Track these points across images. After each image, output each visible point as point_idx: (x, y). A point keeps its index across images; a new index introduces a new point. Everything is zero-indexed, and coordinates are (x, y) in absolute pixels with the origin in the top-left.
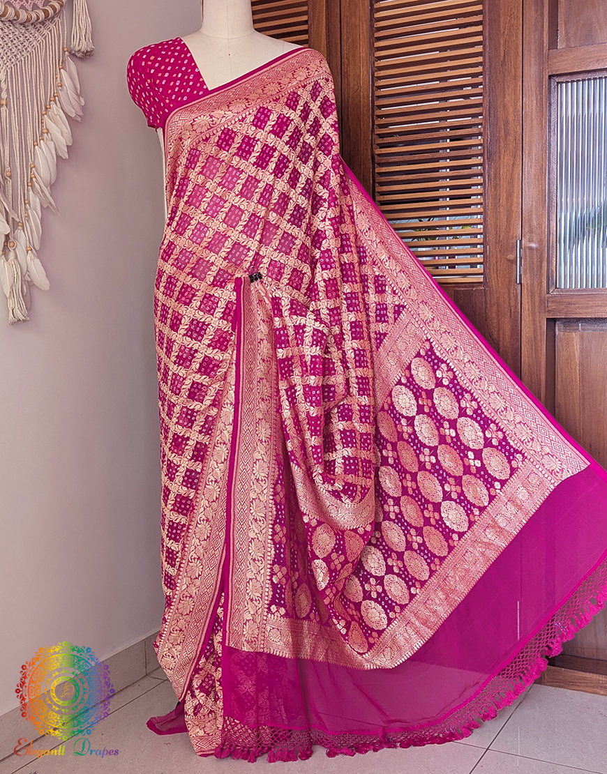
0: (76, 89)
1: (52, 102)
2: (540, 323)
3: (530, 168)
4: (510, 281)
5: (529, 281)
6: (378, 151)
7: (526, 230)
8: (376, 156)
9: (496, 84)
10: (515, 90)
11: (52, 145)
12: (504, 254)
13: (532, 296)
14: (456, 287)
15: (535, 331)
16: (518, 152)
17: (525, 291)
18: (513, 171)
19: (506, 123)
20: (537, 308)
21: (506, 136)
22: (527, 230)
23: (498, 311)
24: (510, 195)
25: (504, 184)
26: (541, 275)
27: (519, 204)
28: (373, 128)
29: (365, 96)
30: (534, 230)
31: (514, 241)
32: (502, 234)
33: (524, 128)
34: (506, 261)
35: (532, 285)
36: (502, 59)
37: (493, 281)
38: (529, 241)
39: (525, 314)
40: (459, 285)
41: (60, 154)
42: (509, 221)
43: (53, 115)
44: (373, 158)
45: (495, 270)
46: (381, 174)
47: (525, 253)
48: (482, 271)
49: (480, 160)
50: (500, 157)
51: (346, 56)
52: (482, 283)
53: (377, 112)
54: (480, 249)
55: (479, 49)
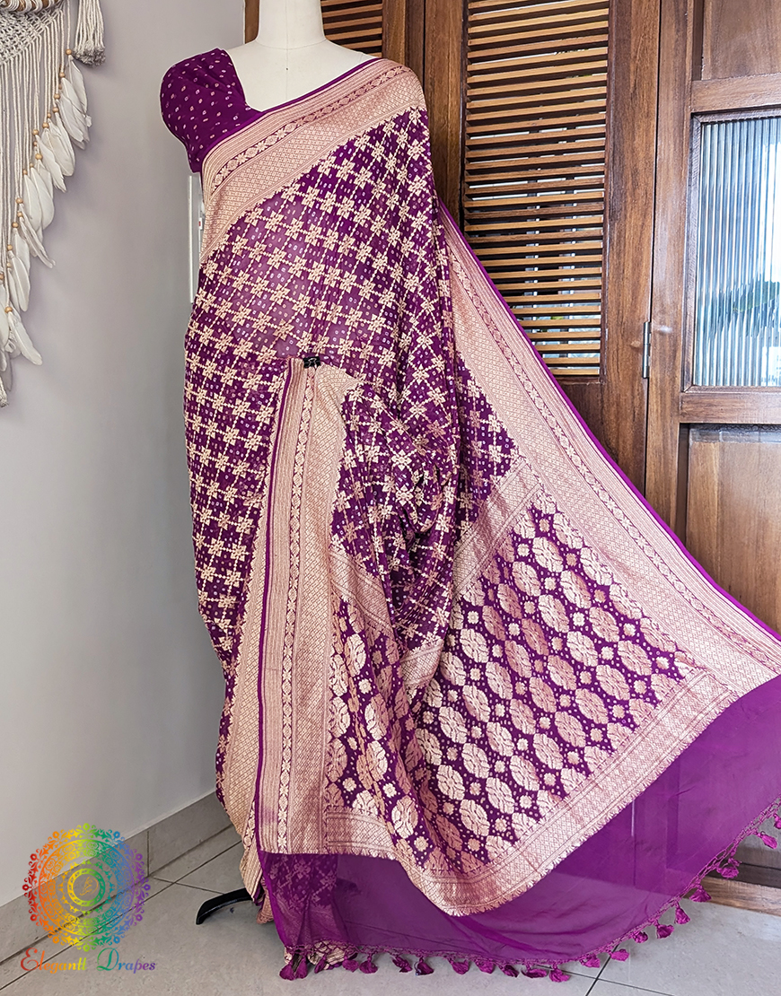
2: (671, 429)
3: (664, 231)
4: (634, 375)
5: (659, 376)
6: (468, 204)
7: (657, 309)
8: (466, 211)
9: (623, 122)
10: (647, 131)
12: (627, 340)
13: (662, 394)
14: (565, 380)
15: (665, 439)
16: (649, 209)
17: (653, 388)
18: (641, 234)
19: (635, 172)
20: (668, 411)
21: (634, 189)
23: (618, 412)
24: (637, 264)
25: (630, 250)
26: (674, 368)
27: (648, 276)
28: (462, 174)
29: (454, 132)
30: (666, 310)
31: (641, 323)
32: (626, 314)
33: (658, 179)
34: (630, 349)
35: (662, 380)
36: (631, 91)
37: (613, 375)
38: (660, 323)
39: (652, 417)
40: (572, 378)
42: (635, 297)
44: (462, 212)
45: (615, 360)
47: (655, 339)
48: (599, 362)
49: (599, 219)
50: (625, 216)
51: (430, 81)
52: (598, 376)
53: (470, 154)
54: (596, 332)
55: (603, 77)
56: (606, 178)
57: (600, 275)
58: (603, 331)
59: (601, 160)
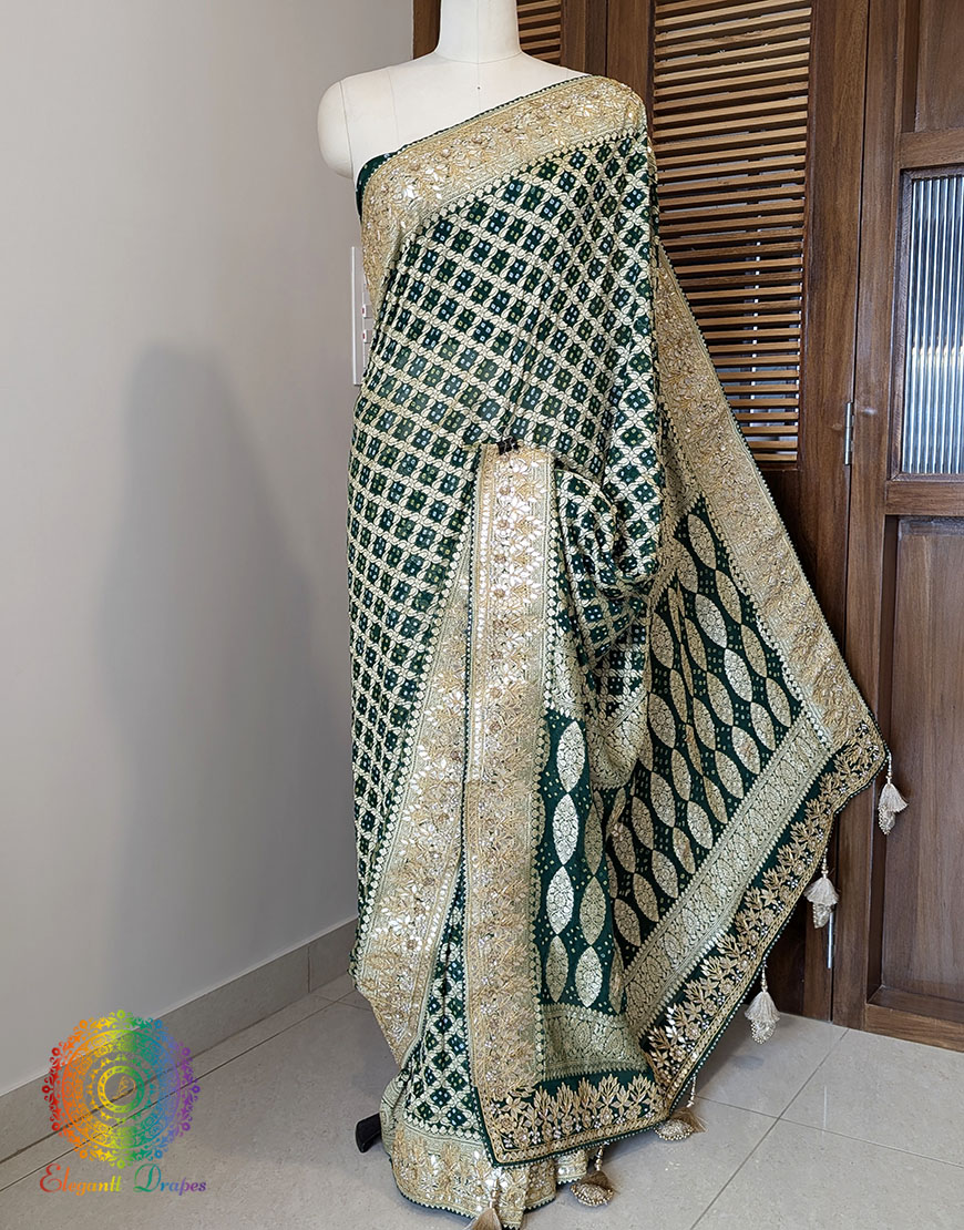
2: (876, 521)
3: (869, 302)
4: (835, 461)
5: (862, 462)
7: (859, 389)
9: (824, 180)
10: (852, 189)
13: (867, 483)
15: (868, 533)
16: (853, 277)
17: (856, 476)
18: (844, 304)
19: (838, 237)
20: (872, 501)
21: (836, 255)
22: (861, 389)
24: (839, 338)
25: (831, 322)
26: (880, 453)
27: (851, 351)
30: (871, 390)
32: (827, 394)
33: (863, 244)
34: (831, 432)
36: (833, 145)
37: (812, 461)
39: (855, 507)
40: (766, 465)
42: (836, 375)
45: (815, 444)
48: (796, 446)
49: (797, 288)
50: (826, 284)
52: (794, 462)
54: (794, 414)
55: (801, 130)
56: (805, 244)
57: (797, 350)
58: (801, 413)
59: (800, 224)
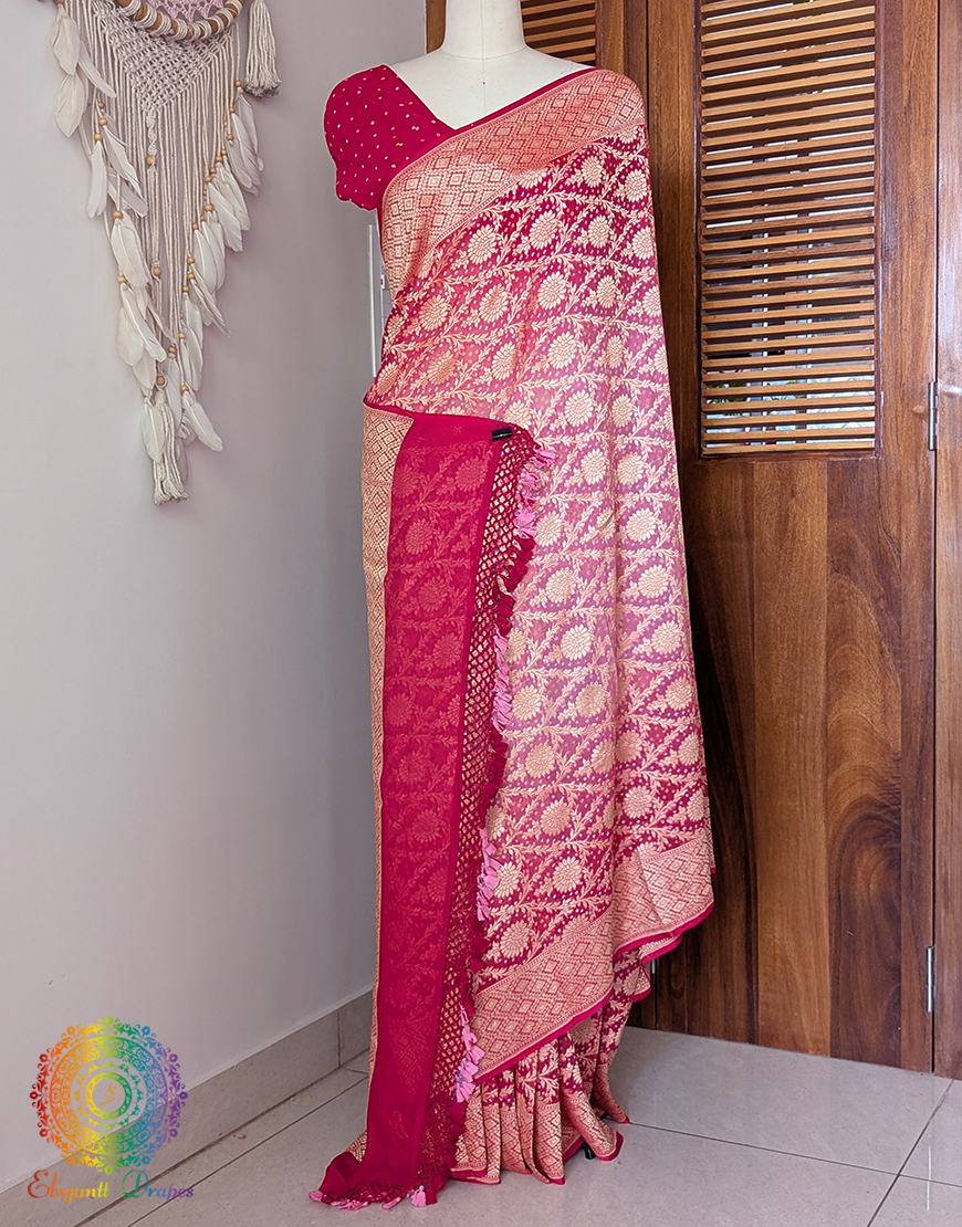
0: (252, 145)
1: (219, 164)
3: (950, 272)
4: (918, 446)
5: (949, 446)
6: (706, 247)
7: (943, 366)
8: (703, 255)
9: (896, 142)
10: (926, 151)
11: (218, 229)
12: (908, 405)
13: (954, 468)
14: (830, 456)
15: (958, 524)
16: (931, 246)
17: (942, 462)
18: (921, 276)
19: (912, 202)
20: (960, 488)
21: (911, 222)
22: (945, 367)
23: (899, 493)
24: (918, 312)
25: (908, 296)
27: (932, 326)
28: (698, 212)
29: (686, 162)
30: (956, 367)
31: (925, 384)
32: (906, 373)
33: (940, 210)
34: (912, 416)
35: (953, 452)
38: (949, 383)
39: (942, 497)
40: (842, 453)
41: (230, 245)
42: (916, 353)
43: (221, 184)
44: (698, 257)
45: (894, 429)
46: (708, 282)
47: (943, 403)
48: (873, 432)
49: (868, 260)
50: (902, 255)
51: (655, 101)
52: (873, 449)
53: (706, 187)
54: (869, 396)
55: (869, 88)
56: (877, 210)
57: (872, 327)
58: (878, 395)
59: (870, 189)
